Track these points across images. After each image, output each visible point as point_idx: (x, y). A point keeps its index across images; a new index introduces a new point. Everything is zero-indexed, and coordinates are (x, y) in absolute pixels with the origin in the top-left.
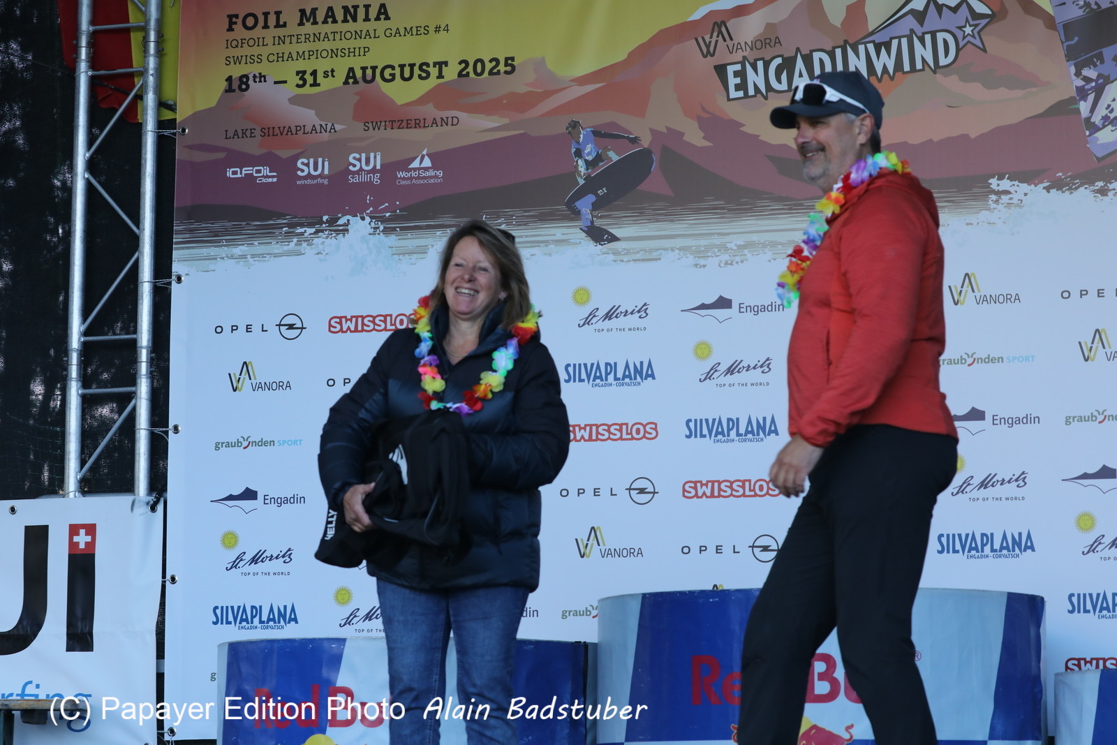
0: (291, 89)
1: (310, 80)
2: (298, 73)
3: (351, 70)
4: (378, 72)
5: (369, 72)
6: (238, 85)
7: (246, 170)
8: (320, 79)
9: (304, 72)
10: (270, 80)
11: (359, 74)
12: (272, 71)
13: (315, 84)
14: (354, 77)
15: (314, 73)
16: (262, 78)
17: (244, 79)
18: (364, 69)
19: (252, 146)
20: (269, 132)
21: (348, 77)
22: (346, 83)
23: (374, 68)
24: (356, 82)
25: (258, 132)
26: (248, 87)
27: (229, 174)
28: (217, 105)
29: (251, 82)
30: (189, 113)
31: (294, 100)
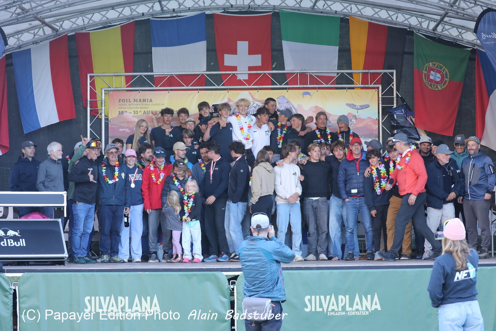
0: (132, 114)
1: (136, 113)
2: (134, 111)
3: (145, 111)
4: (150, 112)
5: (148, 112)
6: (121, 113)
7: (123, 129)
8: (138, 112)
9: (135, 111)
10: (128, 112)
11: (146, 112)
12: (129, 111)
13: (137, 114)
14: (145, 113)
15: (137, 111)
16: (126, 112)
17: (122, 112)
18: (147, 111)
19: (125, 125)
20: (128, 122)
21: (144, 113)
22: (144, 114)
23: (149, 111)
24: (146, 114)
25: (126, 122)
26: (123, 113)
27: (120, 130)
28: (117, 116)
29: (124, 112)
30: (111, 118)
31: (133, 116)
